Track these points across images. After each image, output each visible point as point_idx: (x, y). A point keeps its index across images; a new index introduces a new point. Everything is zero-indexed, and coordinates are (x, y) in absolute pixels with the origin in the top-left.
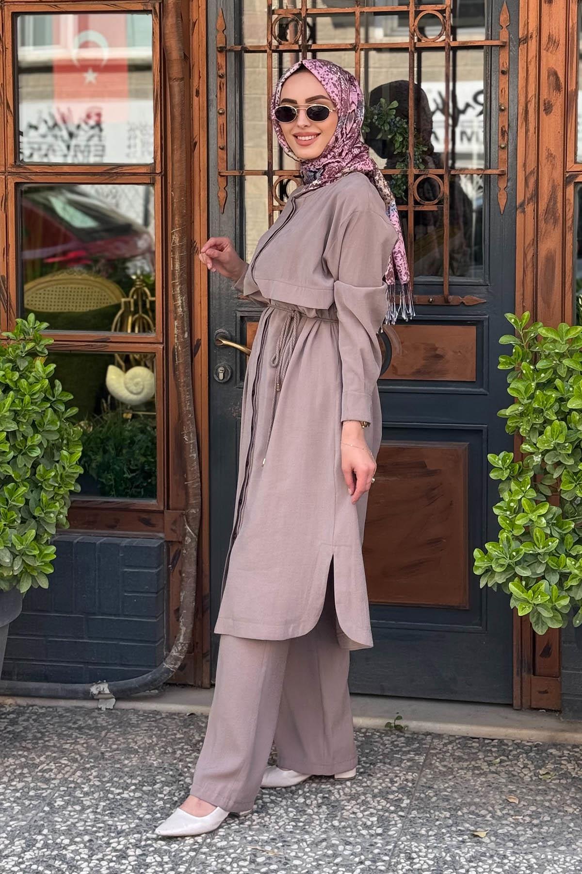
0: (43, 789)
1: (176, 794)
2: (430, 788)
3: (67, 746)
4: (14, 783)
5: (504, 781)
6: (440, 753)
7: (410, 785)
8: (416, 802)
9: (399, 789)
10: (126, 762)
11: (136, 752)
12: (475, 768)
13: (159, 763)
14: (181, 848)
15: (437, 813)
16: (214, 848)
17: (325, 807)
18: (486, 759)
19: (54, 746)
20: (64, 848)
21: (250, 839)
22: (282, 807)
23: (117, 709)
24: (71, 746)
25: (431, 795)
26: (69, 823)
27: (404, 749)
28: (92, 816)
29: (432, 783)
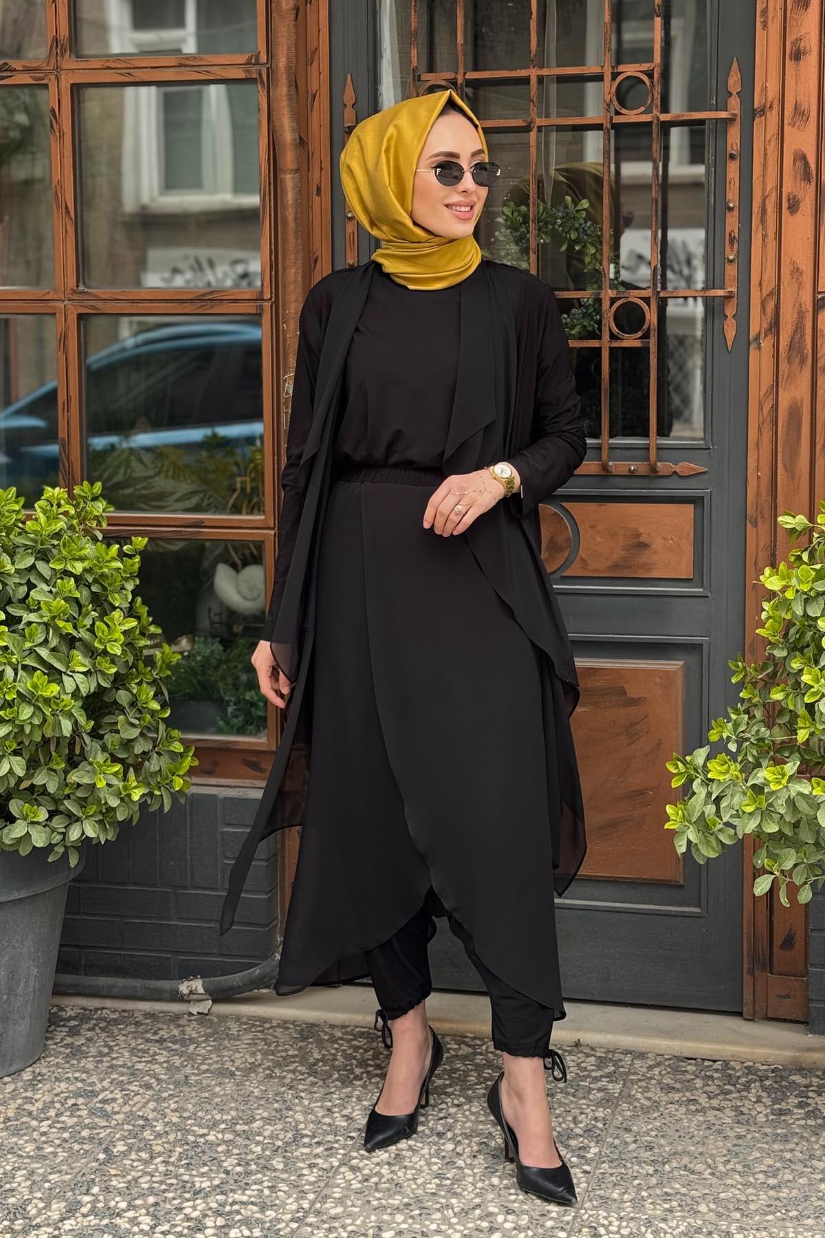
0: (101, 1127)
1: (281, 1137)
2: (627, 1130)
3: (140, 1066)
4: (62, 1119)
5: (730, 1121)
6: (644, 1080)
7: (600, 1125)
8: (608, 1152)
9: (585, 1132)
10: (218, 1089)
11: (232, 1074)
12: (691, 1101)
13: (261, 1090)
14: (279, 1216)
15: (636, 1167)
16: (325, 1217)
17: (482, 1157)
18: (706, 1088)
19: (121, 1066)
20: (120, 1215)
21: (375, 1203)
22: (423, 1156)
23: (211, 1015)
24: (146, 1066)
25: (628, 1140)
26: (129, 1178)
27: (594, 1074)
28: (162, 1168)
29: (630, 1124)
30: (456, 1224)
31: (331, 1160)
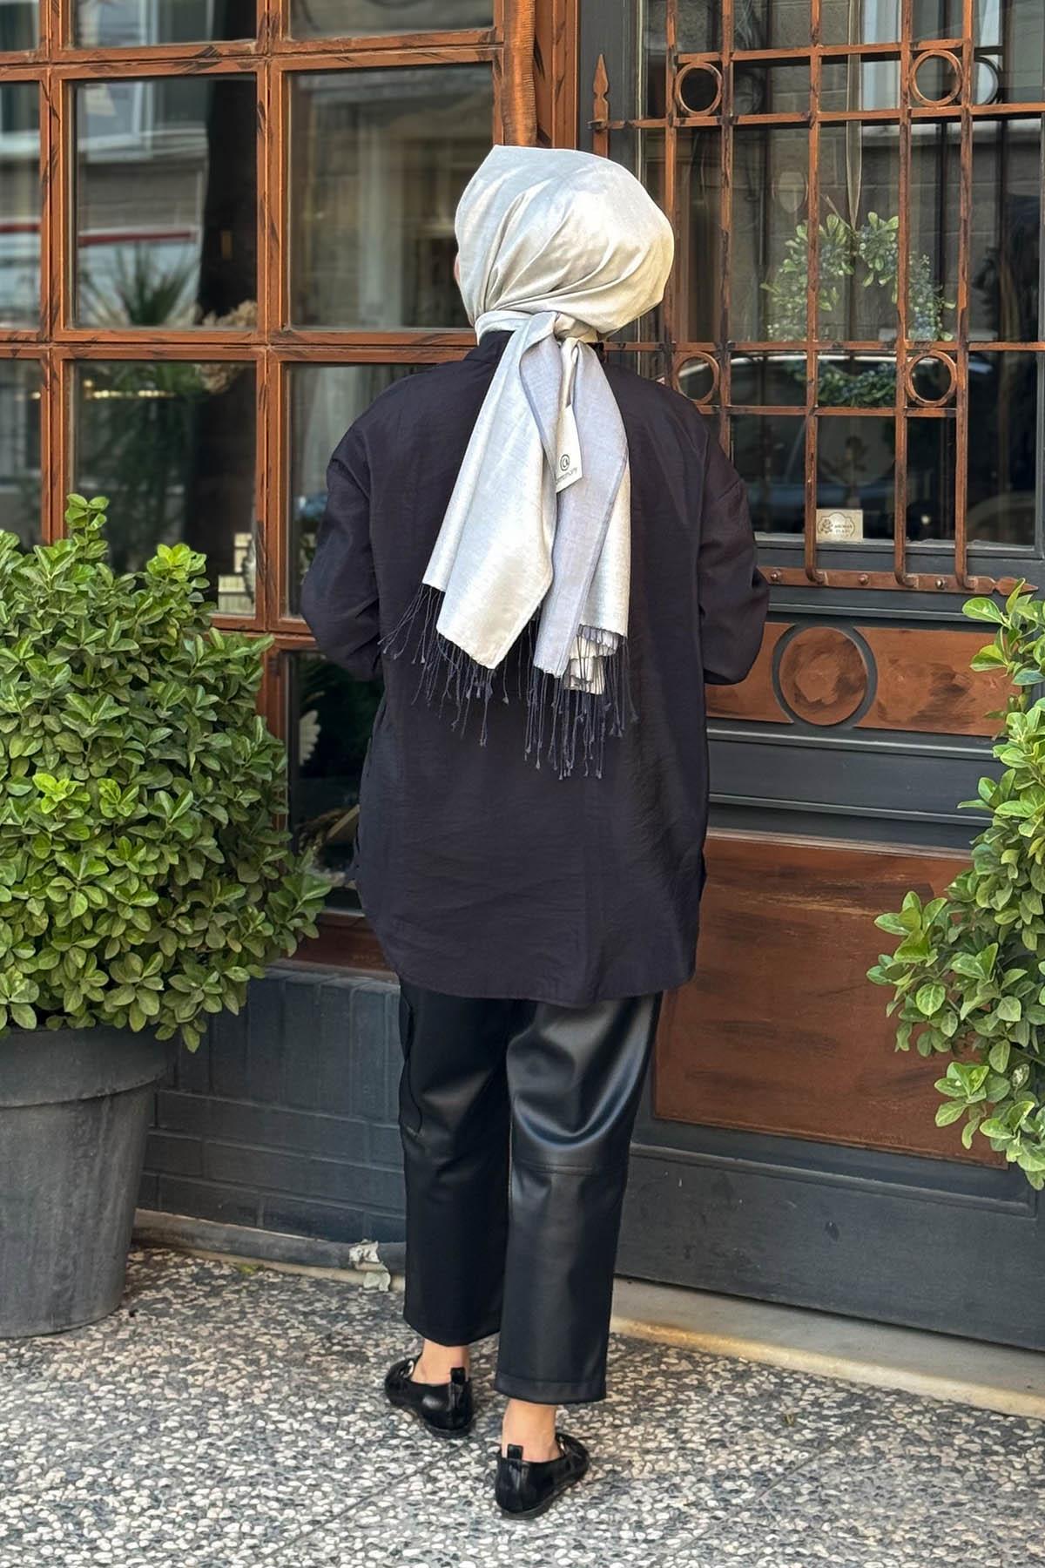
0: (166, 1399)
1: (368, 1435)
2: (812, 1479)
3: (262, 1339)
4: (130, 1385)
5: (958, 1484)
6: (887, 1427)
7: (780, 1469)
8: (765, 1499)
9: (754, 1474)
10: (334, 1374)
11: (364, 1361)
12: (931, 1457)
14: (298, 1517)
16: (350, 1525)
17: (598, 1487)
18: (968, 1446)
19: (241, 1336)
20: (116, 1493)
21: (422, 1518)
23: (391, 1291)
24: (269, 1339)
25: (804, 1491)
26: (156, 1456)
27: (826, 1412)
28: (201, 1451)
29: (823, 1472)
30: (505, 1553)
31: (407, 1466)
